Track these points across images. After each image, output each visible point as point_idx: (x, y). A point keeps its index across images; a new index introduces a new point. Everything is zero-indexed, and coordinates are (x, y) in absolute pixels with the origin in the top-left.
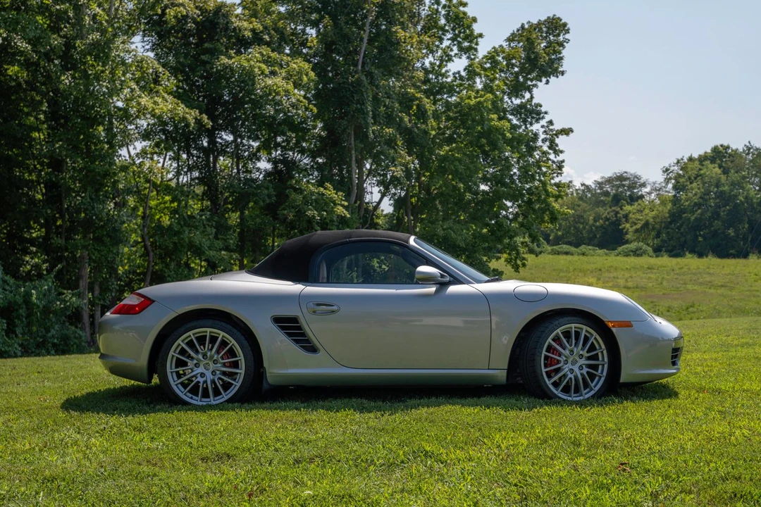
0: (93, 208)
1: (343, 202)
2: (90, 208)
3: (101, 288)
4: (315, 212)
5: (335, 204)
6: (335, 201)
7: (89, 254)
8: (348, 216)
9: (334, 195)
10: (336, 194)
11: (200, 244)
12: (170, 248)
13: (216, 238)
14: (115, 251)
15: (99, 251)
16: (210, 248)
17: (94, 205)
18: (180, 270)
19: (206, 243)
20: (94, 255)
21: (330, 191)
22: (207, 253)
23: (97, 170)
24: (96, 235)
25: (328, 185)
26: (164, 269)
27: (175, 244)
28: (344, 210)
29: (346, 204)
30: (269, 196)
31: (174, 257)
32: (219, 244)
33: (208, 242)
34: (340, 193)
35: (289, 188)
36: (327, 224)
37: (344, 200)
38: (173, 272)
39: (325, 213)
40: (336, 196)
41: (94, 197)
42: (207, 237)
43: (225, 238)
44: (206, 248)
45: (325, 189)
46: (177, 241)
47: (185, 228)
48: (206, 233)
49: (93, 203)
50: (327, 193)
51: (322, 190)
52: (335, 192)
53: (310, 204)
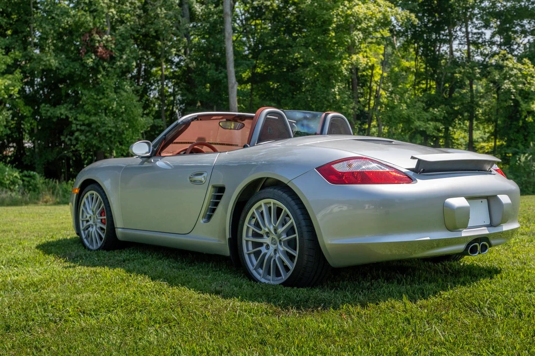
4: (511, 86)
5: (532, 77)
6: (531, 74)
9: (532, 69)
16: (419, 119)
21: (528, 65)
25: (526, 60)
32: (427, 115)
35: (490, 66)
45: (523, 64)
50: (524, 68)
51: (520, 66)
52: (533, 66)
53: (509, 79)
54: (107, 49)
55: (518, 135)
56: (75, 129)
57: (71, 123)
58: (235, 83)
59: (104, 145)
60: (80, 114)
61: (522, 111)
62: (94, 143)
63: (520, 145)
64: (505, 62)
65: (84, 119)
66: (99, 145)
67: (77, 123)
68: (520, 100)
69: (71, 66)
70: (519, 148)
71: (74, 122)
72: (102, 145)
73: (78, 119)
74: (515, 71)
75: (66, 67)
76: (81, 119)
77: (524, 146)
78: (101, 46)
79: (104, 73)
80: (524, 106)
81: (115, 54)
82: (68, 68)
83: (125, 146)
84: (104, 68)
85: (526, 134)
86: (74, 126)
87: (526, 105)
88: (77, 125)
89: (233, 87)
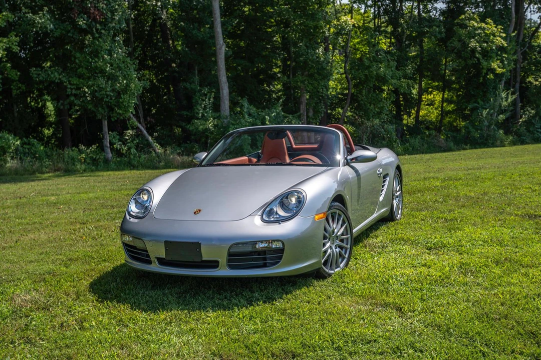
0: (308, 53)
1: (501, 34)
2: (305, 53)
3: (314, 111)
4: (477, 44)
5: (495, 36)
6: (494, 33)
7: (305, 87)
8: (506, 45)
9: (495, 29)
10: (496, 27)
11: (385, 75)
12: (363, 79)
13: (397, 68)
14: (322, 84)
15: (312, 84)
16: (392, 78)
17: (308, 51)
18: (370, 95)
19: (389, 73)
20: (308, 87)
21: (491, 25)
22: (390, 81)
23: (310, 25)
24: (310, 73)
25: (489, 20)
26: (359, 95)
27: (366, 75)
28: (502, 40)
29: (504, 35)
30: (440, 33)
31: (365, 86)
33: (391, 73)
34: (500, 27)
35: (456, 26)
36: (488, 52)
37: (502, 33)
38: (365, 97)
39: (486, 45)
40: (496, 29)
41: (308, 45)
42: (390, 70)
43: (404, 69)
44: (389, 77)
45: (487, 24)
46: (367, 74)
47: (374, 63)
48: (389, 66)
49: (308, 50)
50: (488, 28)
51: (483, 25)
52: (495, 25)
53: (473, 38)
54: (99, 10)
55: (478, 91)
56: (70, 93)
57: (66, 87)
58: (223, 44)
59: (100, 109)
60: (72, 78)
61: (483, 68)
62: (89, 107)
63: (479, 100)
64: (471, 22)
65: (78, 83)
66: (95, 110)
67: (72, 87)
68: (481, 58)
69: (62, 28)
70: (478, 103)
71: (69, 86)
72: (97, 110)
73: (72, 83)
74: (479, 31)
75: (56, 29)
76: (75, 82)
77: (484, 101)
78: (92, 7)
79: (97, 35)
80: (484, 63)
81: (107, 15)
82: (59, 30)
83: (121, 110)
84: (97, 30)
85: (485, 90)
86: (69, 90)
87: (486, 63)
88: (72, 89)
89: (220, 49)
